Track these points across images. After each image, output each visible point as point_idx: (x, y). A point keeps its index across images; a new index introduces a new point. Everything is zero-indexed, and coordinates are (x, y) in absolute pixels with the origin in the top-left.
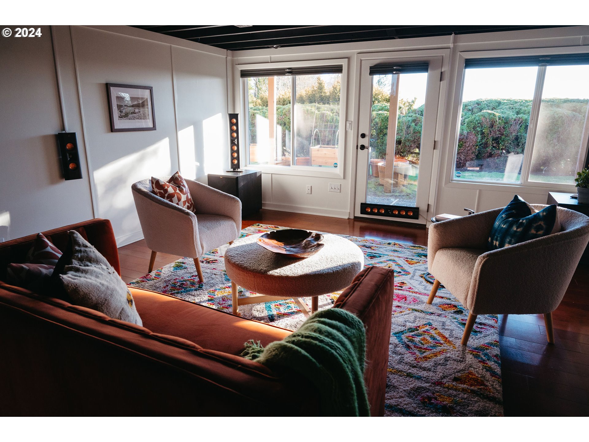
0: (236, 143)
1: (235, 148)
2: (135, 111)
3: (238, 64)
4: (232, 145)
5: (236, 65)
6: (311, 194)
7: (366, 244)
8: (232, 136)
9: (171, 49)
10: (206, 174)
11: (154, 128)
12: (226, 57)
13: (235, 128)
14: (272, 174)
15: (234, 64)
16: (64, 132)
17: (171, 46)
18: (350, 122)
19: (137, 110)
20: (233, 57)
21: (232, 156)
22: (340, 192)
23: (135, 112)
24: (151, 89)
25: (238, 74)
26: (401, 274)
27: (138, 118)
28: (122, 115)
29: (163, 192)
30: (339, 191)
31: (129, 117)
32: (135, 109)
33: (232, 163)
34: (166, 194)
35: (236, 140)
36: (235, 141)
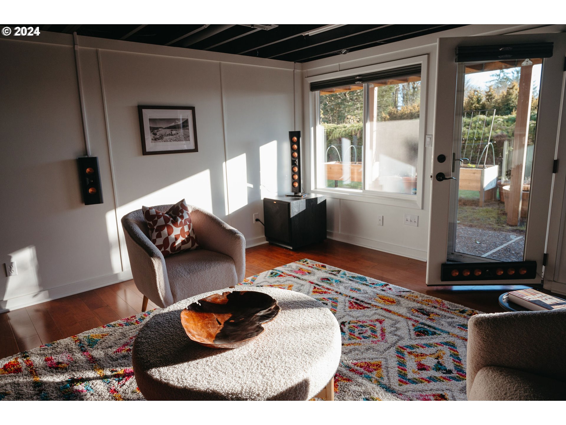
0: (297, 164)
1: (296, 169)
2: (172, 132)
3: (308, 77)
4: (293, 166)
5: (306, 77)
6: (383, 225)
7: (425, 307)
8: (292, 156)
9: (220, 66)
10: (262, 199)
11: (196, 150)
12: (294, 71)
13: (296, 147)
14: (340, 199)
15: (303, 77)
16: (87, 156)
17: (220, 63)
18: (430, 136)
19: (174, 132)
20: (302, 69)
21: (293, 178)
22: (418, 226)
23: (172, 134)
24: (193, 109)
25: (307, 87)
26: (452, 375)
27: (176, 140)
28: (155, 137)
29: (152, 224)
30: (416, 224)
31: (164, 139)
32: (172, 130)
33: (293, 186)
34: (155, 225)
35: (297, 160)
36: (296, 162)
